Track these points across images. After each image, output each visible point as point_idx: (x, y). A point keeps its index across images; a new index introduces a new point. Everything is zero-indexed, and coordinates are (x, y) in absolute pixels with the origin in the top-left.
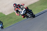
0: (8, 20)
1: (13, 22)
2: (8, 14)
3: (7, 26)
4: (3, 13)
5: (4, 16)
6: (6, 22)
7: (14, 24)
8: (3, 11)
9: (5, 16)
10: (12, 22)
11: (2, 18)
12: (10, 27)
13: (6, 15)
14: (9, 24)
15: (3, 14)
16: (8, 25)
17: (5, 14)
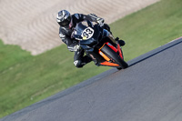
0: (41, 75)
1: (61, 83)
2: (40, 52)
3: (40, 100)
4: (23, 48)
5: (25, 58)
6: (35, 81)
7: (63, 89)
8: (24, 41)
9: (29, 57)
10: (57, 82)
11: (18, 65)
12: (49, 100)
13: (34, 53)
14: (45, 91)
16: (40, 95)
17: (30, 53)
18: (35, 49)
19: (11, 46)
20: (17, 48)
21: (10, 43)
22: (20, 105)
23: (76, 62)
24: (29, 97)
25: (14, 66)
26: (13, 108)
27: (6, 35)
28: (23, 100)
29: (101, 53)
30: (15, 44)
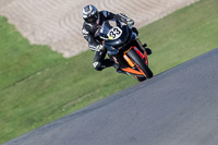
0: (75, 82)
1: (98, 91)
2: (74, 54)
4: (54, 49)
5: (56, 61)
6: (68, 89)
7: (101, 97)
8: (55, 41)
10: (93, 90)
11: (47, 69)
12: (85, 112)
13: (67, 55)
14: (79, 100)
15: (55, 52)
16: (74, 105)
17: (61, 55)
18: (68, 50)
19: (39, 46)
20: (46, 49)
21: (38, 43)
22: (50, 118)
23: (96, 64)
24: (60, 107)
25: (42, 70)
27: (33, 33)
28: (53, 112)
30: (43, 44)
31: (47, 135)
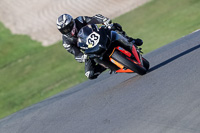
0: (53, 68)
1: (74, 77)
2: (52, 43)
4: (33, 38)
6: (47, 74)
7: (77, 83)
8: (34, 30)
9: (39, 48)
10: (70, 76)
11: (28, 57)
12: (62, 96)
13: (45, 43)
14: (57, 85)
15: (35, 42)
16: (52, 90)
17: (40, 43)
18: (47, 39)
19: (19, 36)
20: (26, 38)
21: (19, 33)
22: (30, 101)
23: (88, 73)
24: (39, 91)
25: (23, 58)
26: (22, 103)
27: (15, 24)
28: (33, 96)
29: (112, 60)
30: (24, 33)
31: (28, 118)
